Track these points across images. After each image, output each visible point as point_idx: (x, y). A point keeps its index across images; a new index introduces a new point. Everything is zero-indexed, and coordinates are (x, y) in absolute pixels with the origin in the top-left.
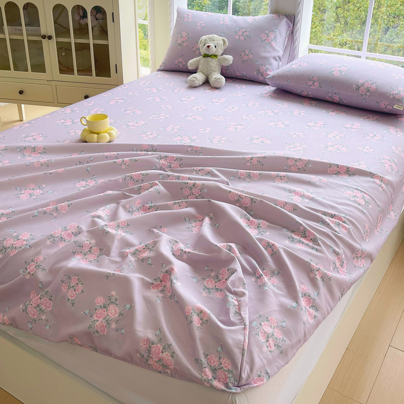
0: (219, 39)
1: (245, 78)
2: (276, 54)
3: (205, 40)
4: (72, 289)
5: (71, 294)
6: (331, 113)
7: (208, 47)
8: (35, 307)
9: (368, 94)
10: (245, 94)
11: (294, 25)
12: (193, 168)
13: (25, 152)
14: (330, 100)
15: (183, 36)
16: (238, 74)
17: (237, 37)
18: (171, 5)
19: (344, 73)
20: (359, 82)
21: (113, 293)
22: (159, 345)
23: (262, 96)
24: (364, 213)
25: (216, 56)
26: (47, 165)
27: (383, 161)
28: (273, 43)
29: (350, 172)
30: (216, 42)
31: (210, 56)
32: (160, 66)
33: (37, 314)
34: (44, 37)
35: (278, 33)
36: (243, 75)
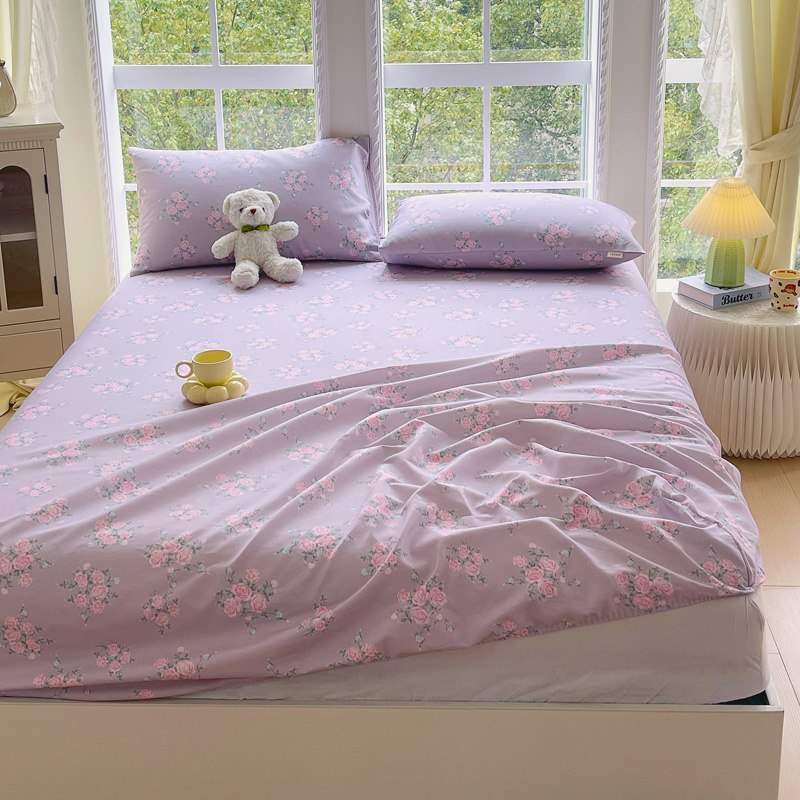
1: (319, 258)
2: (362, 208)
3: (239, 200)
6: (513, 285)
7: (252, 211)
9: (561, 244)
11: (370, 153)
12: (431, 395)
14: (498, 265)
15: (175, 200)
16: (307, 252)
17: (288, 188)
19: (509, 219)
20: (539, 228)
21: (532, 545)
22: (641, 575)
28: (353, 189)
31: (257, 228)
32: (138, 265)
33: (429, 615)
35: (353, 170)
36: (318, 252)
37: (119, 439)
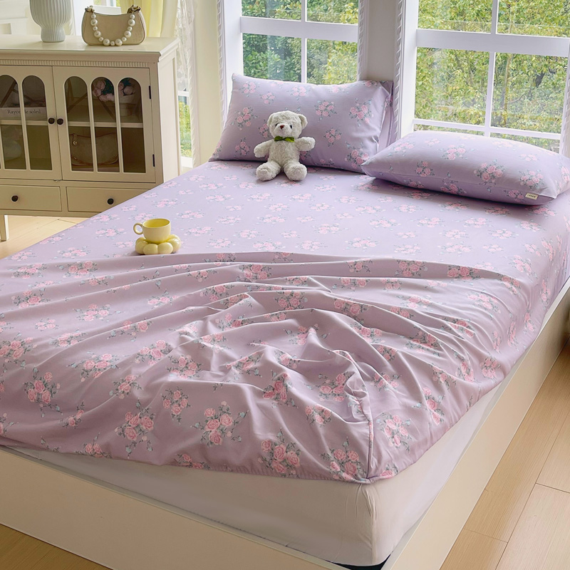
0: (294, 117)
1: (331, 166)
2: (372, 134)
3: (277, 118)
4: (176, 404)
5: (175, 409)
6: (448, 208)
7: (282, 127)
8: (134, 428)
9: (493, 181)
10: (335, 187)
11: (392, 94)
12: (285, 278)
13: (69, 270)
14: (447, 190)
15: (244, 113)
16: (323, 161)
17: (318, 113)
18: (222, 71)
19: (461, 156)
20: (480, 167)
21: (224, 403)
22: (282, 446)
23: (357, 189)
24: (492, 319)
25: (292, 139)
26: (105, 283)
27: (514, 261)
28: (367, 120)
29: (473, 274)
30: (291, 120)
31: (284, 139)
32: (214, 154)
33: (137, 435)
34: (51, 121)
35: (372, 107)
36: (330, 162)
37: (67, 267)
